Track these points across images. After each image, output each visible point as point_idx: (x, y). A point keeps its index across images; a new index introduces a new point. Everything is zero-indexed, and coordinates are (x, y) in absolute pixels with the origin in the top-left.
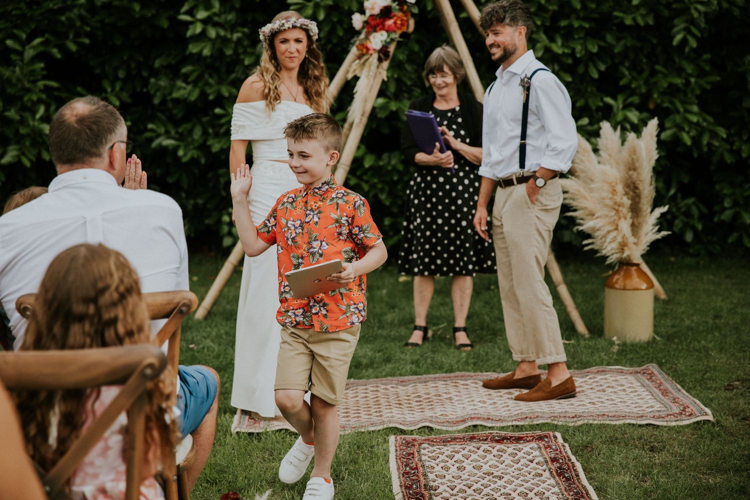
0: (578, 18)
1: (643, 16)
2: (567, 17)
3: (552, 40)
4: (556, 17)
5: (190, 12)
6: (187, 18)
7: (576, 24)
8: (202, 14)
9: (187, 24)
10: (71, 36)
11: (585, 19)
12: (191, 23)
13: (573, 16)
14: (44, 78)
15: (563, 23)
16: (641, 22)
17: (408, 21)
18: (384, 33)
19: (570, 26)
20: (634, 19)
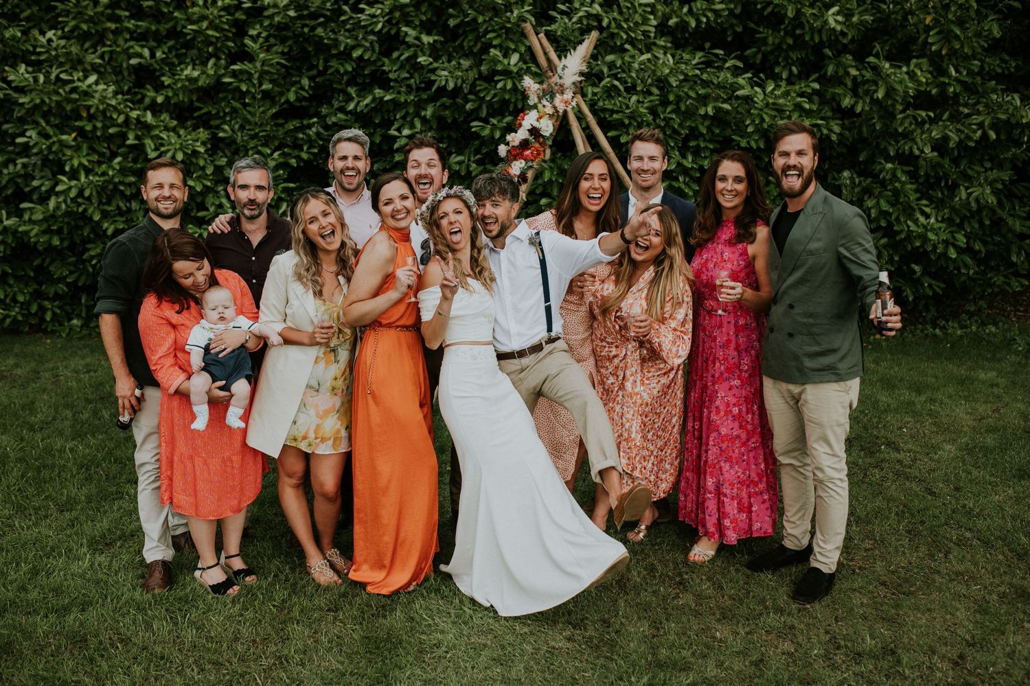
0: (705, 140)
1: (756, 141)
2: (696, 138)
3: (684, 157)
4: (686, 139)
5: (399, 130)
6: (396, 133)
7: (702, 145)
8: (406, 132)
9: (395, 138)
10: (305, 148)
11: (710, 141)
12: (398, 137)
13: (701, 139)
14: (286, 181)
15: (692, 144)
16: (754, 145)
17: (544, 151)
18: (523, 162)
19: (698, 146)
20: (748, 143)
